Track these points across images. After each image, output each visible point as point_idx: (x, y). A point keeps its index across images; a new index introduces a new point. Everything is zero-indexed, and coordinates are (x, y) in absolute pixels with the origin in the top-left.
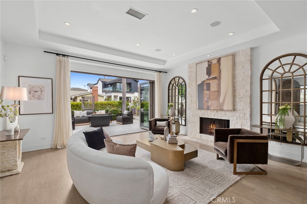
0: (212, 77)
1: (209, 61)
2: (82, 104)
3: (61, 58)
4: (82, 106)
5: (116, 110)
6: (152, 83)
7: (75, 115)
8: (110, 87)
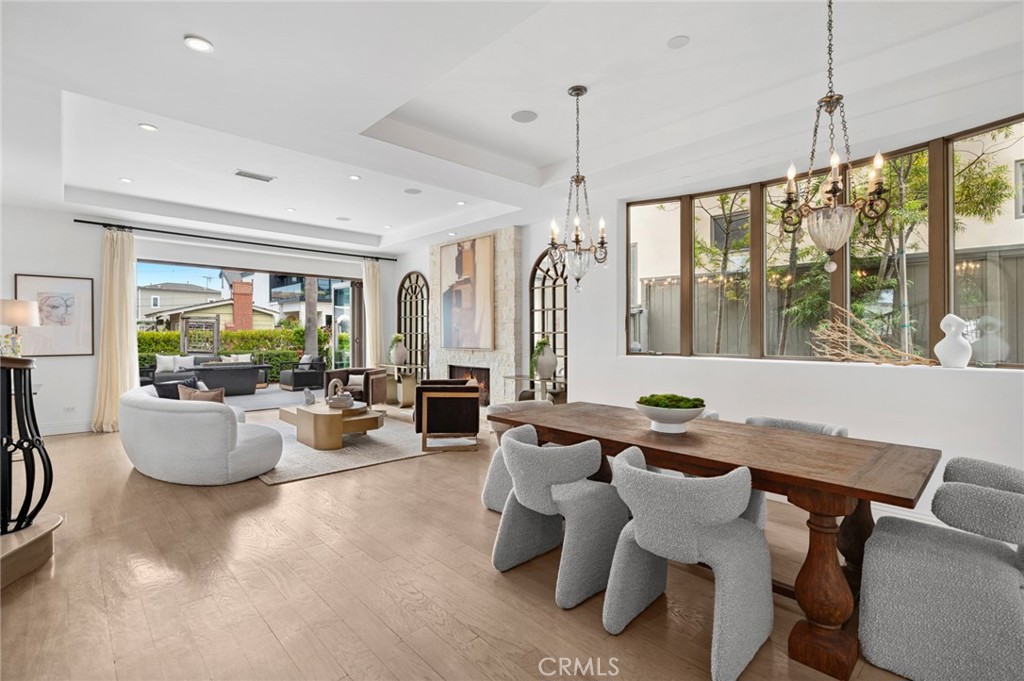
0: (464, 277)
1: (459, 245)
2: (182, 338)
3: (115, 234)
4: (181, 344)
5: (284, 355)
6: (357, 285)
7: (158, 365)
8: (297, 282)
